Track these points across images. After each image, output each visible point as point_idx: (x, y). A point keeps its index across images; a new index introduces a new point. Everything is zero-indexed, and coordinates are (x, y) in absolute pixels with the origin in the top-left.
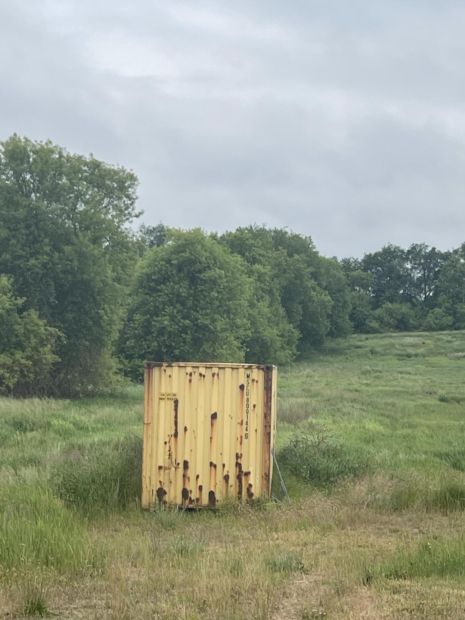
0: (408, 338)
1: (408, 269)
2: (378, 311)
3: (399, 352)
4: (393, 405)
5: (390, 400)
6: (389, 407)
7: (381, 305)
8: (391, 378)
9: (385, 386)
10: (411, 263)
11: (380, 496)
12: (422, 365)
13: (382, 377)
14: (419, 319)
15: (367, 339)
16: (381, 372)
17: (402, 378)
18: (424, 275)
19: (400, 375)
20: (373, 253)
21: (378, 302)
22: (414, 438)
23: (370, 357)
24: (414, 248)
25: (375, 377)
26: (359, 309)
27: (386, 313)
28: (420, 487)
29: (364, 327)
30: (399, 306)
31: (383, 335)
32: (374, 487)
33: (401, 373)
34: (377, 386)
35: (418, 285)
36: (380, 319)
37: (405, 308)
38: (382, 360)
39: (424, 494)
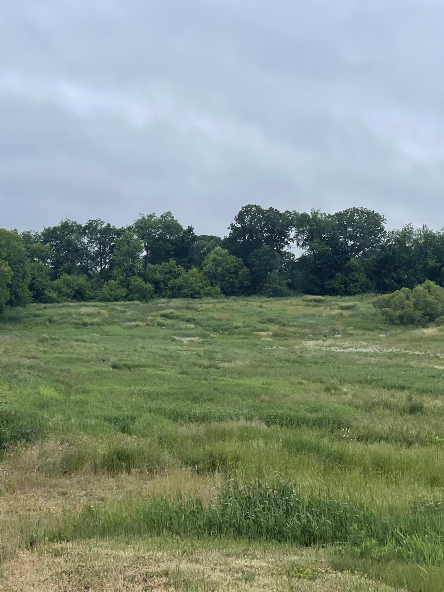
0: (85, 308)
1: (84, 243)
2: (57, 282)
3: (75, 321)
4: (68, 371)
5: (66, 367)
6: (65, 374)
7: (59, 276)
8: (68, 346)
9: (62, 353)
10: (88, 237)
11: (50, 460)
12: (97, 333)
13: (59, 344)
14: (95, 290)
15: (45, 308)
16: (58, 340)
17: (78, 345)
18: (100, 249)
19: (76, 343)
20: (52, 227)
21: (56, 273)
22: (86, 403)
23: (48, 325)
24: (90, 223)
25: (53, 345)
26: (38, 279)
27: (64, 284)
28: (90, 451)
29: (43, 297)
30: (76, 278)
31: (61, 305)
32: (45, 452)
33: (77, 340)
34: (55, 353)
35: (94, 258)
36: (58, 290)
37: (82, 280)
38: (59, 329)
39: (92, 457)
